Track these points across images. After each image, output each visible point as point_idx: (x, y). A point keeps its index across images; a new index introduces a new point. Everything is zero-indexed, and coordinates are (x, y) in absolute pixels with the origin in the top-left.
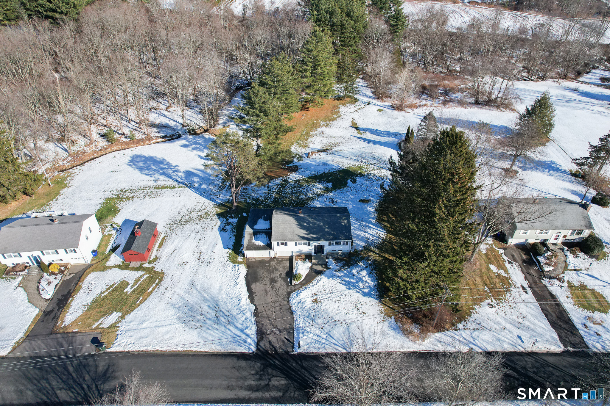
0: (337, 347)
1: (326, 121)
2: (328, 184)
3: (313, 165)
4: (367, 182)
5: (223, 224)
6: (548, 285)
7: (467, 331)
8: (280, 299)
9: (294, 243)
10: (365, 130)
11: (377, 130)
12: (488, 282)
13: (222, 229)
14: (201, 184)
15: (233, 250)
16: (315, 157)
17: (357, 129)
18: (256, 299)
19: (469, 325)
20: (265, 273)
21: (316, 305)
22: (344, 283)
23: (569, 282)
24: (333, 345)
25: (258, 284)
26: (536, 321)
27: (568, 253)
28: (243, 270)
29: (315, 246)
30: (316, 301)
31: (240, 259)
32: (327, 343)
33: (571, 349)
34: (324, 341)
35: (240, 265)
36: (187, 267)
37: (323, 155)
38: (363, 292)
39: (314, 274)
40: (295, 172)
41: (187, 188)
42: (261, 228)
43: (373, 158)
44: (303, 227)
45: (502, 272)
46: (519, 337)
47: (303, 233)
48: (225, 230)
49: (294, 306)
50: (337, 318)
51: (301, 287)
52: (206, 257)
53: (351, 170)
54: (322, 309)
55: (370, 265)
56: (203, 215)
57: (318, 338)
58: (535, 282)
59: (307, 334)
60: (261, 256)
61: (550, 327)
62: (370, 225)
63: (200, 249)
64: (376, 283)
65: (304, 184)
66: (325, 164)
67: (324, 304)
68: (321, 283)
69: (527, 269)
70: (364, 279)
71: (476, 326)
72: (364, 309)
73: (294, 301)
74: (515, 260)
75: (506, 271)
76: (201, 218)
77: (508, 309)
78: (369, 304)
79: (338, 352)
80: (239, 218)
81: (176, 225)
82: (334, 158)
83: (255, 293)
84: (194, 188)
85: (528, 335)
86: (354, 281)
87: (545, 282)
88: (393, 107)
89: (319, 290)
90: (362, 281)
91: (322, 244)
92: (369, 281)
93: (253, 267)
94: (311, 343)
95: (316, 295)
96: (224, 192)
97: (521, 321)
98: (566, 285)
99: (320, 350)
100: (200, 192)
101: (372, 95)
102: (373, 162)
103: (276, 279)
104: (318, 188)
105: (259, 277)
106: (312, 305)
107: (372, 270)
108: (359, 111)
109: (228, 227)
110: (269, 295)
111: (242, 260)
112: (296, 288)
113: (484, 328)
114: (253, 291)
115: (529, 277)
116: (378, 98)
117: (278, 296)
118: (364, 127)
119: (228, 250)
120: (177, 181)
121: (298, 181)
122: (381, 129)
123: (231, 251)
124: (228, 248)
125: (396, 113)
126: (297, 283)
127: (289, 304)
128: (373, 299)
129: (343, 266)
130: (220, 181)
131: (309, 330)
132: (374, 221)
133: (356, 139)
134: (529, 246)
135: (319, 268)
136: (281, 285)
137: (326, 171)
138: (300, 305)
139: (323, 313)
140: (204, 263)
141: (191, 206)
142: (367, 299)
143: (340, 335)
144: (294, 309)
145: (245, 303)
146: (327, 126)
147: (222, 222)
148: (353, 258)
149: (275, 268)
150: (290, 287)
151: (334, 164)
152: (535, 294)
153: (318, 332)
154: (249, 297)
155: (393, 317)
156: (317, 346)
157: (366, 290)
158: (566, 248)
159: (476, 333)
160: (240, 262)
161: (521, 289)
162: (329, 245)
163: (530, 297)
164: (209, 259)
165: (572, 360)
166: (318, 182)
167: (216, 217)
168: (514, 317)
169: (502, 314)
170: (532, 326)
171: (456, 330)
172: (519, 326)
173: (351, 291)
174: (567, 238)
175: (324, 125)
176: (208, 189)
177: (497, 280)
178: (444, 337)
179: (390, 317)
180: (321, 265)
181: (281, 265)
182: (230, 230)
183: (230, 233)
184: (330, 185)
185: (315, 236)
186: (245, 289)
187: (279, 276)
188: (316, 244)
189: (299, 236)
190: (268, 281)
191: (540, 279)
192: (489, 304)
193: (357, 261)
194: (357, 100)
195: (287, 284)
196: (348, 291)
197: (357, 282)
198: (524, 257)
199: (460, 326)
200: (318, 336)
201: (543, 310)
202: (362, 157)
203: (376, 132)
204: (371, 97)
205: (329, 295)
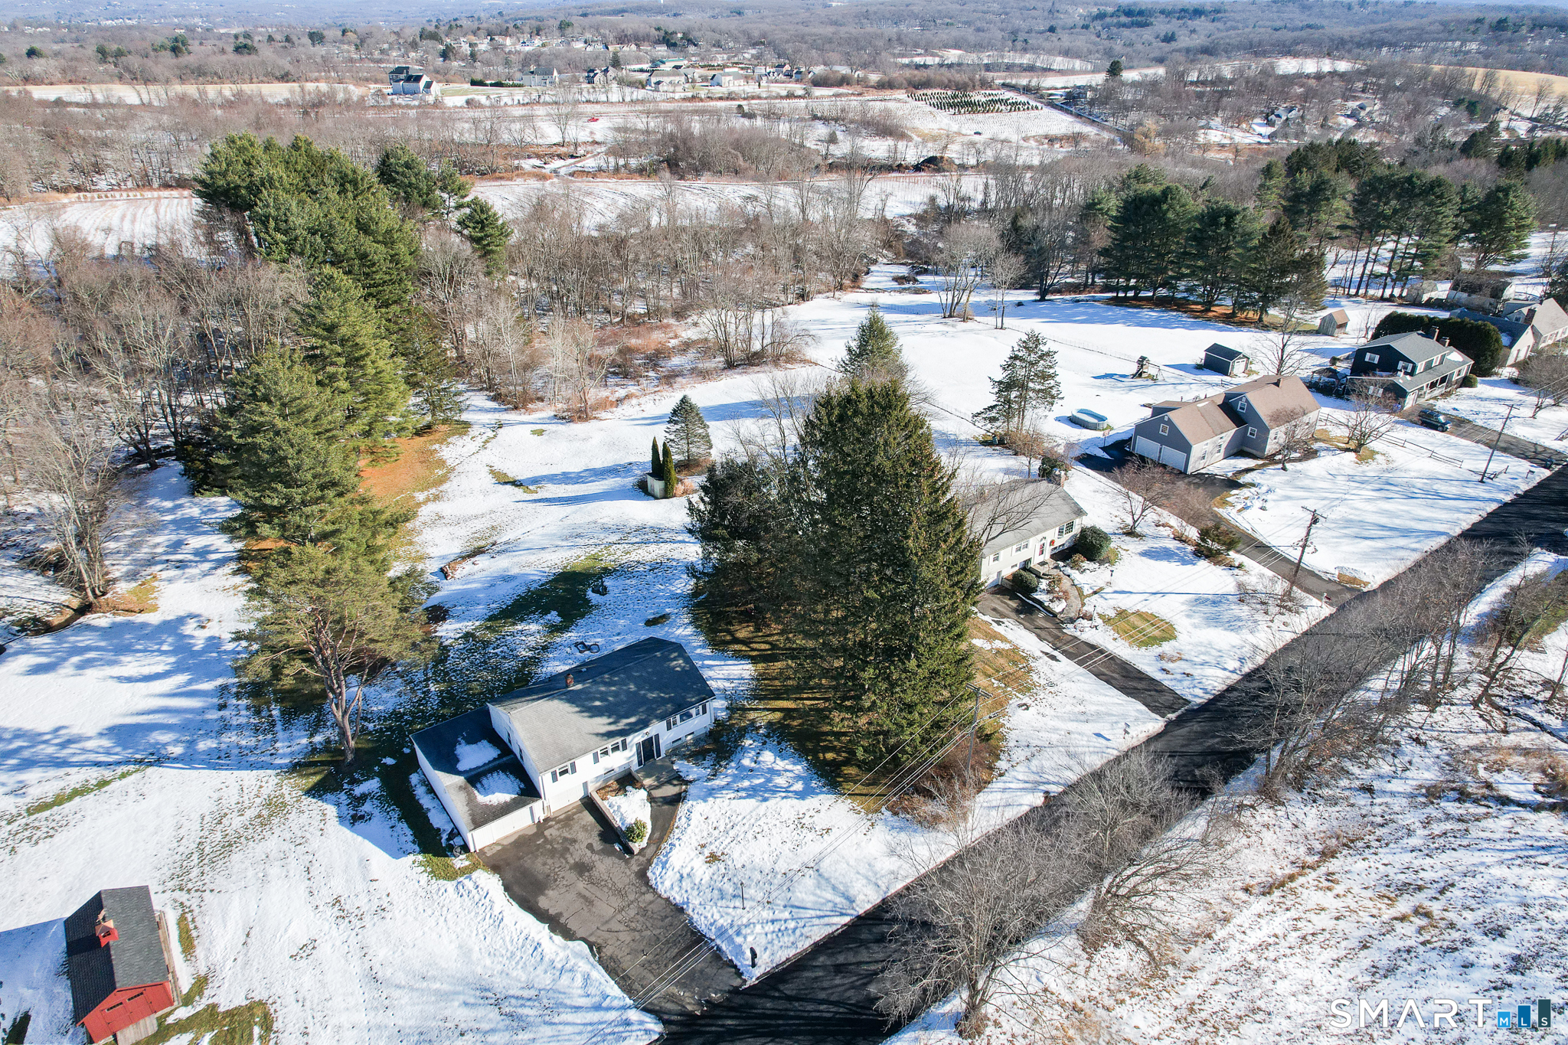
0: (826, 920)
1: (427, 488)
2: (549, 617)
3: (478, 590)
4: (634, 582)
5: (344, 808)
6: (1078, 634)
7: (1018, 768)
8: (632, 897)
9: (590, 757)
10: (535, 481)
11: (564, 474)
12: (990, 671)
13: (355, 820)
14: (191, 743)
15: (424, 850)
16: (465, 572)
17: (515, 483)
18: (572, 925)
19: (1014, 757)
20: (550, 861)
21: (722, 866)
22: (744, 794)
23: (1100, 616)
24: (816, 921)
25: (550, 893)
26: (1102, 699)
27: (1068, 570)
28: (490, 883)
29: (638, 745)
30: (713, 858)
31: (460, 862)
32: (801, 924)
33: (1172, 716)
34: (792, 925)
35: (475, 875)
36: (324, 950)
37: (482, 561)
38: (796, 792)
39: (666, 807)
40: (444, 619)
41: (151, 770)
42: (480, 764)
43: (605, 529)
44: (595, 712)
45: (998, 644)
46: (1099, 735)
47: (602, 724)
48: (362, 817)
49: (673, 893)
50: (782, 867)
51: (659, 848)
52: (363, 901)
53: (578, 570)
54: (739, 866)
55: (768, 736)
56: (265, 813)
57: (777, 926)
58: (1057, 638)
59: (748, 931)
60: (512, 831)
61: (1124, 697)
62: (707, 662)
63: (324, 891)
64: (805, 764)
65: (490, 636)
66: (507, 579)
67: (735, 855)
68: (695, 816)
69: (1032, 621)
70: (777, 768)
71: (1027, 752)
72: (821, 821)
73: (668, 884)
74: (1004, 616)
75: (1004, 639)
76: (262, 823)
77: (1050, 699)
78: (823, 809)
79: (834, 928)
80: (378, 775)
81: (195, 872)
82: (516, 560)
83: (560, 914)
84: (176, 760)
85: (1108, 726)
86: (762, 780)
87: (1070, 630)
88: (560, 418)
89: (705, 834)
90: (778, 773)
91: (653, 734)
92: (790, 767)
93: (508, 864)
94: (771, 942)
95: (703, 846)
96: (281, 735)
97: (1081, 708)
98: (1099, 622)
99: (800, 945)
100: (203, 762)
101: (493, 405)
102: (614, 538)
103: (586, 860)
104: (530, 632)
105: (541, 877)
106: (711, 871)
107: (779, 743)
108: (488, 445)
109: (367, 807)
110: (597, 903)
111: (467, 863)
112: (648, 856)
113: (1040, 749)
114: (552, 912)
115: (1043, 634)
116: (516, 408)
117: (620, 893)
118: (530, 475)
119: (411, 857)
120: (97, 764)
121: (467, 636)
122: (575, 467)
123: (420, 857)
124: (406, 853)
125: (578, 428)
126: (644, 843)
127: (660, 896)
128: (821, 796)
129: (717, 762)
130: (243, 712)
131: (745, 921)
132: (708, 652)
133: (531, 505)
134: (1008, 584)
135: (670, 790)
136: (607, 866)
137: (522, 590)
138: (687, 884)
139: (748, 873)
140: (367, 918)
141: (208, 807)
142: (812, 802)
143: (815, 895)
144: (679, 900)
145: (554, 948)
146: (437, 498)
147: (338, 805)
148: (725, 738)
149: (565, 839)
150: (633, 861)
151: (527, 570)
152: (1069, 655)
153: (767, 914)
154: (553, 929)
155: (883, 809)
156: (787, 940)
157: (799, 786)
158: (1061, 564)
159: (1035, 762)
160: (466, 868)
161: (1046, 658)
162: (669, 728)
163: (1066, 665)
164: (376, 903)
165: (1184, 731)
166: (522, 620)
167: (307, 800)
168: (1069, 708)
169: (1048, 711)
170: (1103, 709)
171: (1001, 775)
172: (1085, 718)
173: (771, 803)
174: (1056, 544)
175: (427, 500)
176: (223, 746)
177: (1001, 661)
178: (991, 797)
179: (877, 811)
180: (669, 782)
181: (576, 827)
182: (376, 812)
183: (381, 820)
184: (554, 617)
185: (633, 720)
186: (528, 920)
187: (589, 853)
188: (637, 738)
189: (597, 734)
190: (572, 876)
191: (1060, 629)
192: (1020, 706)
193: (736, 741)
194: (467, 425)
195: (621, 858)
196: (765, 804)
197: (769, 780)
198: (1014, 604)
199: (1002, 764)
200: (773, 922)
201: (1099, 675)
202: (578, 536)
203: (566, 478)
204: (495, 410)
205: (732, 833)
